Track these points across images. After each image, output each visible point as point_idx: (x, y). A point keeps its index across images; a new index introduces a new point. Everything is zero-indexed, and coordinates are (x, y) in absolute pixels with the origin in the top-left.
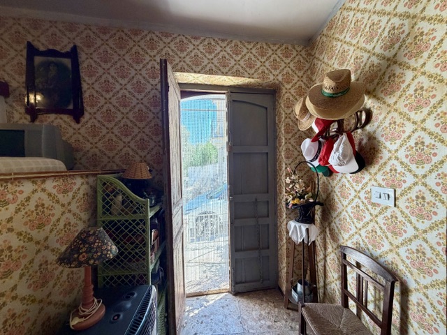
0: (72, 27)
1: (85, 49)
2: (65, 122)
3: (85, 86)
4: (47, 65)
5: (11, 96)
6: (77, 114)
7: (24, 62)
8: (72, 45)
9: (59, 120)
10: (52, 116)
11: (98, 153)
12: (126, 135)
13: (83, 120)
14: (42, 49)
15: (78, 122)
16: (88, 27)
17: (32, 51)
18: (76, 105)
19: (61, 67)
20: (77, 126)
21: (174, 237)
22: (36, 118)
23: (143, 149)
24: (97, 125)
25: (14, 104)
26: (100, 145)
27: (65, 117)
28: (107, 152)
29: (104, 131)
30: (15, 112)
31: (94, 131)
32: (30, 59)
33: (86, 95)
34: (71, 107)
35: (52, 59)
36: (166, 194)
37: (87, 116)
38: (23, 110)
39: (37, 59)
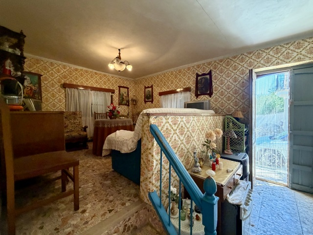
0: (209, 64)
1: (214, 70)
3: (213, 84)
4: (201, 79)
5: (191, 91)
6: (210, 94)
7: (195, 80)
8: (210, 70)
9: (204, 97)
10: (202, 96)
11: (218, 108)
12: (229, 100)
13: (212, 96)
14: (200, 74)
15: (211, 97)
16: (215, 62)
17: (198, 75)
19: (206, 79)
21: (253, 143)
23: (236, 106)
24: (218, 97)
25: (192, 94)
26: (218, 105)
27: (206, 96)
28: (221, 107)
29: (220, 99)
31: (216, 100)
32: (197, 79)
33: (214, 87)
34: (209, 92)
35: (204, 77)
36: (250, 124)
37: (214, 94)
38: (194, 95)
39: (199, 78)
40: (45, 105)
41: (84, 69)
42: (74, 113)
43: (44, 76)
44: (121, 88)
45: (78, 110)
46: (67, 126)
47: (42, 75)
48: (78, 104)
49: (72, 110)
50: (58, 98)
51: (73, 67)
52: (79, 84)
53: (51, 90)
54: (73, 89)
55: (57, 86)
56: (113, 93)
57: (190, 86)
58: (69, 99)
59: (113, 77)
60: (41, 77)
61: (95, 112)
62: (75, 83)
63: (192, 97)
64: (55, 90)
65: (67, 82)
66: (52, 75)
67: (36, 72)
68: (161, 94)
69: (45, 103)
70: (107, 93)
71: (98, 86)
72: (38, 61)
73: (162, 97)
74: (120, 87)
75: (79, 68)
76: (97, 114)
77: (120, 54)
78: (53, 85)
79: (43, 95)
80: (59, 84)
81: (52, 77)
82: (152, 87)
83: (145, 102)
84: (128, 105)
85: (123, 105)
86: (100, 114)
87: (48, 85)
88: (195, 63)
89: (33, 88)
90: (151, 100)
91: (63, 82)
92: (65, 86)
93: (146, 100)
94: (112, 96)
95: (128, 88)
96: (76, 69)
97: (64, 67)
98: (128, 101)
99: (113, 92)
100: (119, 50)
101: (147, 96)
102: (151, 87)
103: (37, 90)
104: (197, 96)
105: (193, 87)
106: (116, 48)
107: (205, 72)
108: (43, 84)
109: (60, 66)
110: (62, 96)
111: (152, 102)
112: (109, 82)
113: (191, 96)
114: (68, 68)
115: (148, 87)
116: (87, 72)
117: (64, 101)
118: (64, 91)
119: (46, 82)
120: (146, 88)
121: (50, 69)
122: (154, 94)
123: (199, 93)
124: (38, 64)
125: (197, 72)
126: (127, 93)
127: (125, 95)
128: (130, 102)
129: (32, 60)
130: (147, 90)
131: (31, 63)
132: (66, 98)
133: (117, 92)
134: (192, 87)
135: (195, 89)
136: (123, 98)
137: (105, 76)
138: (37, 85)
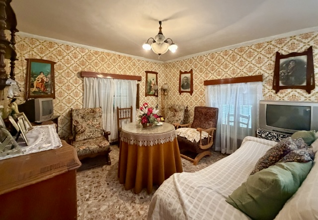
2: (298, 93)
5: (264, 81)
7: (273, 63)
8: (308, 47)
9: (294, 92)
10: (289, 90)
14: (284, 53)
15: (309, 93)
17: (279, 56)
18: (308, 83)
20: (308, 95)
22: (279, 91)
25: (266, 85)
27: (299, 90)
30: (266, 89)
32: (277, 61)
34: (305, 85)
35: (293, 58)
38: (271, 87)
39: (282, 61)
40: (58, 101)
41: (106, 51)
42: (93, 111)
43: (58, 64)
44: (149, 74)
45: (98, 106)
46: (84, 131)
47: (55, 63)
48: (98, 97)
49: (91, 106)
50: (75, 92)
51: (93, 49)
52: (99, 71)
53: (66, 81)
54: (92, 79)
55: (74, 75)
56: (139, 81)
57: (262, 72)
58: (87, 91)
59: (139, 60)
60: (55, 65)
61: (117, 108)
62: (94, 71)
63: (267, 91)
64: (71, 81)
65: (86, 70)
66: (68, 62)
67: (49, 59)
68: (207, 83)
69: (59, 98)
70: (132, 81)
71: (122, 73)
72: (51, 44)
73: (210, 87)
74: (147, 72)
75: (100, 50)
76: (121, 109)
77: (160, 28)
78: (68, 75)
79: (57, 88)
80: (76, 73)
81: (68, 64)
82: (191, 72)
83: (181, 92)
84: (157, 96)
85: (151, 95)
86: (123, 109)
87: (63, 74)
88: (273, 37)
89: (45, 80)
90: (189, 90)
91: (80, 69)
92: (82, 75)
93: (182, 90)
94: (138, 85)
95: (156, 73)
96: (96, 52)
97: (83, 50)
98: (157, 91)
99: (139, 79)
100: (160, 23)
101: (183, 84)
102: (189, 72)
103: (50, 82)
104: (277, 88)
105: (269, 74)
106: (156, 20)
107: (295, 51)
108: (56, 74)
109: (78, 49)
110: (79, 88)
111: (191, 92)
112: (134, 67)
113: (264, 89)
114: (87, 51)
115: (186, 72)
116: (108, 55)
117: (81, 94)
118: (81, 81)
119: (60, 72)
120: (181, 73)
121: (65, 54)
122: (194, 82)
123: (281, 84)
124: (51, 47)
125: (277, 50)
126: (155, 80)
127: (153, 82)
128: (159, 91)
129: (45, 43)
130: (183, 76)
131: (43, 47)
132: (83, 90)
133: (144, 79)
134: (266, 75)
135: (272, 78)
136: (151, 87)
137: (130, 59)
138: (49, 76)
